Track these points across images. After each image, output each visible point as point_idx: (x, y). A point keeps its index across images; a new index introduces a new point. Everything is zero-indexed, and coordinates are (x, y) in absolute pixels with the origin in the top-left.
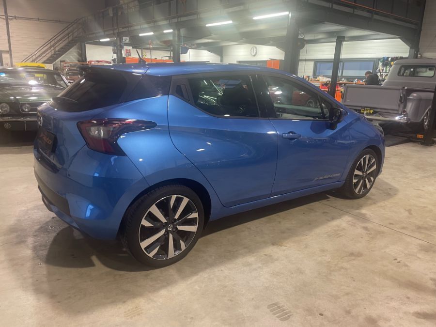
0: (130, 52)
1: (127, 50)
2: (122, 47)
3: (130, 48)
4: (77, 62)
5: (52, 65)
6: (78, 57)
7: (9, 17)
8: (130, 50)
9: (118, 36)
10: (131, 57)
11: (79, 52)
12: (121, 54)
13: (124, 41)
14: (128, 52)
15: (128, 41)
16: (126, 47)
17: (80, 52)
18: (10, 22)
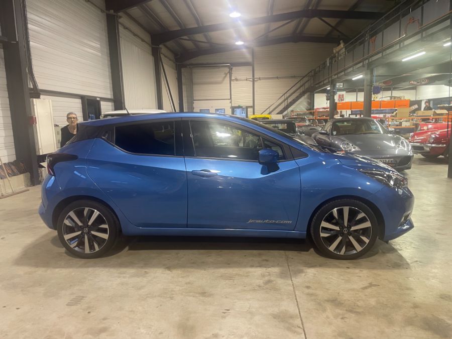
0: (343, 97)
1: (339, 96)
2: (334, 93)
3: (344, 93)
4: (306, 110)
5: (282, 115)
6: (307, 106)
7: (255, 79)
8: (343, 95)
9: (332, 83)
10: (344, 101)
11: (308, 102)
12: (334, 100)
13: (337, 87)
14: (341, 98)
15: (342, 87)
16: (339, 93)
17: (310, 101)
18: (255, 83)
